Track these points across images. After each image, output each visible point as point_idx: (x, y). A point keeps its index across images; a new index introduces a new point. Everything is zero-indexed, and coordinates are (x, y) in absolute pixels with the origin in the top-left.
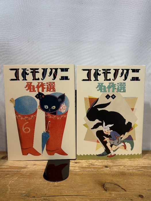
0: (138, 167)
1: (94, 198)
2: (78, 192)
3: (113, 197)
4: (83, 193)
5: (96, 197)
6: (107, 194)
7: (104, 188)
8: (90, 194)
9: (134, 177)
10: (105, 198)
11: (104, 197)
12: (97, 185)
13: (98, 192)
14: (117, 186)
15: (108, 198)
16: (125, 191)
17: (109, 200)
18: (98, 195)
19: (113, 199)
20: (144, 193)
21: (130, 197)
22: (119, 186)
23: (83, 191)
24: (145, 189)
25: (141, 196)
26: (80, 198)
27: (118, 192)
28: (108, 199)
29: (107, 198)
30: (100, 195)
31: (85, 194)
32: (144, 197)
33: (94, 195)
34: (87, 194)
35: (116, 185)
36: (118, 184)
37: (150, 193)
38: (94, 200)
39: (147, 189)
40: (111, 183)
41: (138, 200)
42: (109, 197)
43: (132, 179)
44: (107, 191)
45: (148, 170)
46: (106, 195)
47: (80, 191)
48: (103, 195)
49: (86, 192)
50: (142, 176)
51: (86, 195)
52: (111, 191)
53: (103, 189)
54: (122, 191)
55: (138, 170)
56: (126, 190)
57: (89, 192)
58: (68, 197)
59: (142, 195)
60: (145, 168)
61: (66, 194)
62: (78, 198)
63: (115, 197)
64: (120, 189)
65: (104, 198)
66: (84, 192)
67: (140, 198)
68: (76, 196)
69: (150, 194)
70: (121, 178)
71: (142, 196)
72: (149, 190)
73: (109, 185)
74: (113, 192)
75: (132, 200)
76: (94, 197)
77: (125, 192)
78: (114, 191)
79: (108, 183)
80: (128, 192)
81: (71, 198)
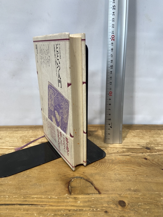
0: (124, 150)
1: (46, 210)
2: (24, 198)
3: (77, 207)
4: (33, 198)
5: (51, 208)
6: (70, 199)
7: (69, 189)
8: (43, 202)
9: (116, 167)
10: (65, 209)
11: (63, 206)
12: (60, 182)
13: (56, 196)
14: (89, 184)
15: (70, 208)
16: (100, 193)
17: (71, 212)
18: (55, 202)
19: (76, 211)
20: (127, 197)
21: (104, 205)
22: (92, 184)
23: (34, 194)
24: (130, 190)
25: (122, 204)
26: (24, 210)
27: (87, 196)
28: (69, 211)
29: (67, 210)
30: (58, 202)
31: (35, 201)
32: (127, 204)
33: (49, 202)
34: (37, 201)
35: (88, 181)
36: (91, 179)
37: (136, 196)
38: (46, 213)
39: (132, 189)
40: (81, 178)
41: (116, 211)
42: (72, 206)
43: (112, 170)
44: (72, 193)
45: (137, 154)
46: (67, 202)
47: (30, 194)
48: (64, 202)
49: (37, 198)
50: (128, 165)
51: (35, 203)
52: (78, 194)
53: (67, 189)
54: (95, 194)
55: (123, 154)
56: (101, 191)
57: (43, 197)
58: (7, 207)
59: (124, 200)
60: (133, 152)
61: (5, 201)
62: (21, 210)
63: (81, 206)
64: (92, 190)
65: (62, 209)
66: (36, 196)
67: (120, 208)
68: (19, 206)
69: (136, 198)
70: (97, 169)
71: (124, 202)
72: (135, 191)
73: (78, 181)
74: (80, 196)
75: (106, 212)
76: (46, 208)
77: (98, 196)
78: (82, 193)
79: (77, 177)
80: (102, 196)
81: (9, 209)
